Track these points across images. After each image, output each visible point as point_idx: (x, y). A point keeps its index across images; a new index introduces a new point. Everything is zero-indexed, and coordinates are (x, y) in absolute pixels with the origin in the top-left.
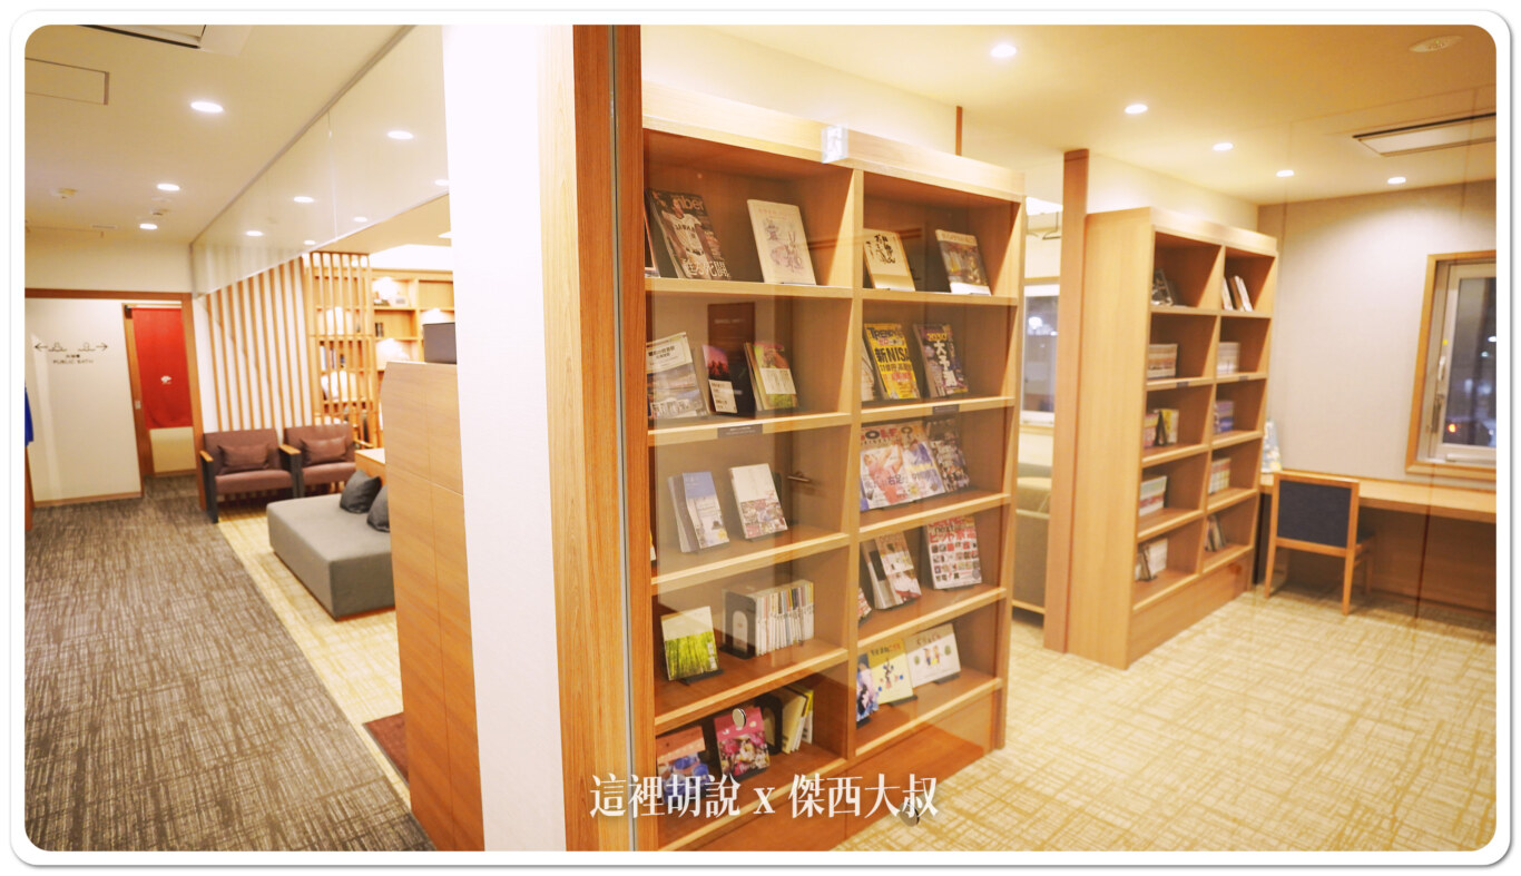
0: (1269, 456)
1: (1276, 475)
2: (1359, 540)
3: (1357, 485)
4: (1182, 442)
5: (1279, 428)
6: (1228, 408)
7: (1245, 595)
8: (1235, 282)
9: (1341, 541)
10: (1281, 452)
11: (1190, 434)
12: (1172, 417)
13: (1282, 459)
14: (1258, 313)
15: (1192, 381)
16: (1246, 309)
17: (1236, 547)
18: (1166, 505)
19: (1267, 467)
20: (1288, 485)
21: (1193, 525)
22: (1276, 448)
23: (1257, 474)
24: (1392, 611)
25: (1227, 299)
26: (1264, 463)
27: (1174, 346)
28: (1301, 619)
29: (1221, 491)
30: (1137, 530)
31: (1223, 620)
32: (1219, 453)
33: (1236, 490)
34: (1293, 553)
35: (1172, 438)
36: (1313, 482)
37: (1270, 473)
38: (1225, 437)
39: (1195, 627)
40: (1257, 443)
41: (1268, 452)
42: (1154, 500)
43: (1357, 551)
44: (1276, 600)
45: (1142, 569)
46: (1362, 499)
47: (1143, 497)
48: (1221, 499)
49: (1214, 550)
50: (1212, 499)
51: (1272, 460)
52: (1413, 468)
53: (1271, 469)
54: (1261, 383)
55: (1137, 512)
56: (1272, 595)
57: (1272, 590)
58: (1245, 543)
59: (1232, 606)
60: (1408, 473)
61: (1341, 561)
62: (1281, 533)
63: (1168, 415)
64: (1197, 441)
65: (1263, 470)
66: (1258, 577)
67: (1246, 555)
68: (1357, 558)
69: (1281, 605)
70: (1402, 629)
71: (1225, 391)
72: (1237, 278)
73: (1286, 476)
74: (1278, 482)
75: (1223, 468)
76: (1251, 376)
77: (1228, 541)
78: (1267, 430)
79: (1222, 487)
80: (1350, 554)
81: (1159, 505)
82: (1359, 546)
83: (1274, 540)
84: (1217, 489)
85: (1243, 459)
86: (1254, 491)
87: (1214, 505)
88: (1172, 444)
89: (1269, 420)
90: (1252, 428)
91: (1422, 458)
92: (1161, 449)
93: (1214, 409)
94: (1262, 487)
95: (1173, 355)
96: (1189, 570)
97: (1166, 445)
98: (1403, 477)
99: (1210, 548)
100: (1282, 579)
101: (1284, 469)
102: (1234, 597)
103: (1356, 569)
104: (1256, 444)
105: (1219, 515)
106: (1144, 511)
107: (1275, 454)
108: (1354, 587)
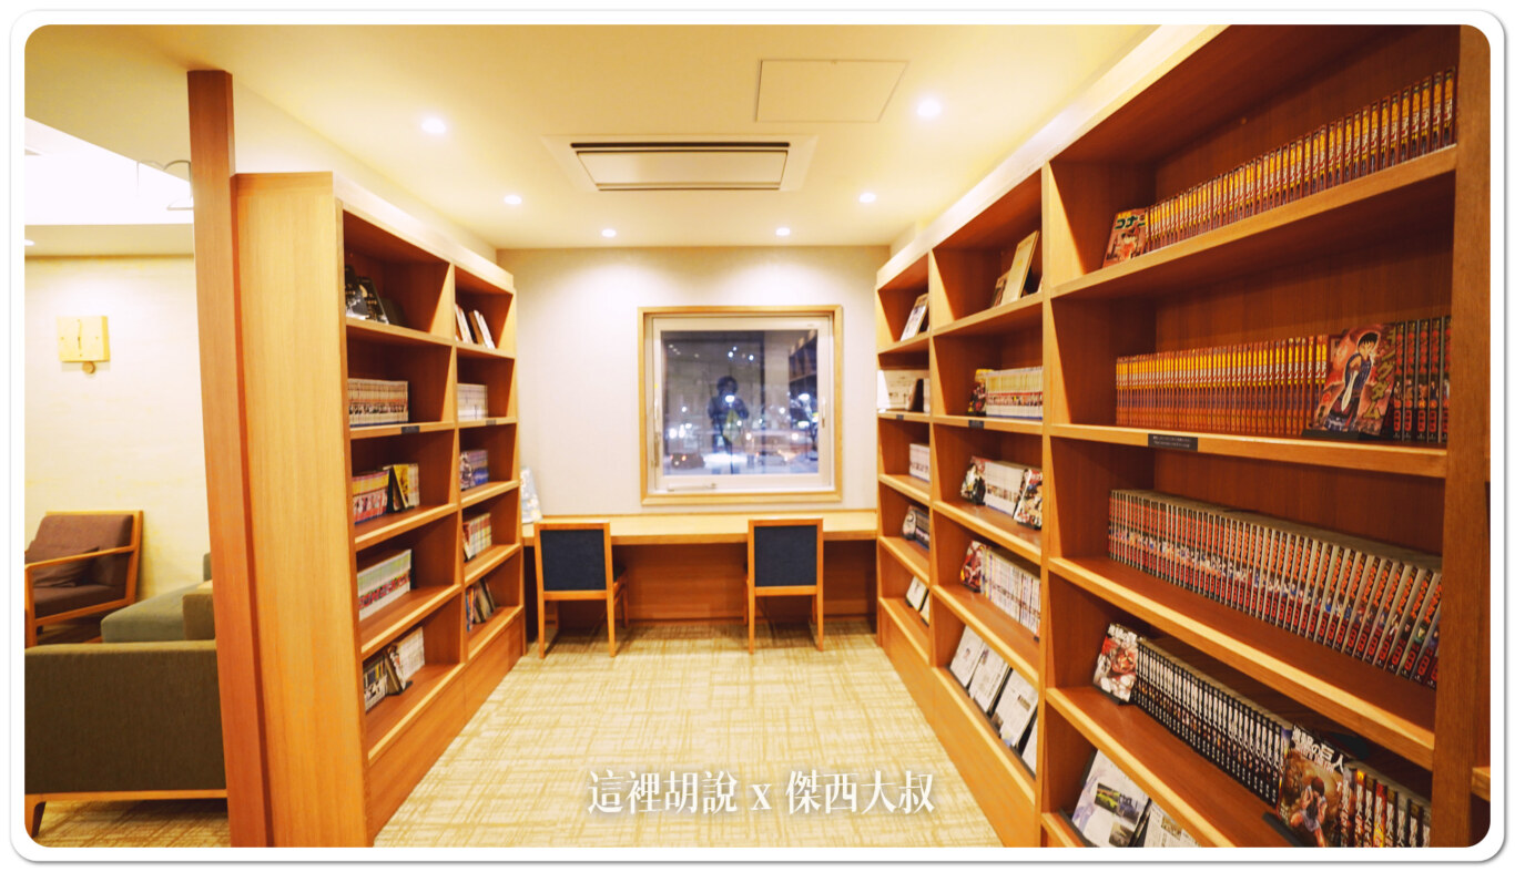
0: (529, 505)
1: (537, 526)
2: (615, 579)
3: (608, 525)
4: (426, 503)
5: (535, 476)
6: (479, 458)
7: (522, 660)
8: (474, 317)
9: (602, 586)
10: (539, 499)
11: (433, 492)
12: (409, 474)
13: (541, 507)
14: (502, 352)
15: (426, 427)
16: (487, 346)
17: (507, 610)
18: (413, 587)
19: (529, 516)
20: (547, 534)
21: (453, 602)
22: (535, 496)
23: (518, 525)
24: (648, 639)
25: (466, 333)
26: (524, 513)
27: (406, 383)
28: (576, 676)
29: (483, 552)
30: (358, 642)
31: (501, 703)
32: (472, 512)
33: (499, 548)
34: (562, 604)
35: (413, 499)
36: (570, 528)
37: (531, 523)
38: (480, 491)
39: (469, 728)
40: (514, 493)
41: (528, 500)
42: (395, 584)
43: (615, 590)
44: (551, 658)
45: (389, 678)
46: (614, 538)
47: (362, 593)
48: (485, 561)
49: (483, 621)
50: (472, 565)
51: (532, 508)
52: (646, 501)
53: (531, 520)
54: (511, 428)
55: (356, 616)
56: (547, 652)
57: (547, 645)
58: (516, 604)
59: (510, 678)
60: (643, 506)
61: (603, 603)
62: (546, 588)
63: (404, 472)
64: (444, 501)
65: (524, 520)
66: (532, 635)
67: (516, 618)
68: (615, 597)
69: (556, 663)
70: (658, 657)
71: (472, 438)
72: (476, 313)
73: (545, 525)
74: (538, 533)
75: (484, 525)
76: (500, 421)
77: (497, 605)
78: (524, 479)
79: (484, 547)
80: (609, 595)
81: (405, 587)
82: (616, 584)
83: (542, 595)
84: (479, 550)
85: (501, 511)
86: (517, 545)
87: (474, 573)
88: (412, 508)
89: (525, 467)
90: (508, 478)
91: (652, 491)
92: (396, 517)
93: (460, 461)
94: (523, 540)
95: (404, 395)
96: (453, 661)
97: (404, 511)
98: (640, 510)
99: (478, 620)
100: (554, 629)
101: (544, 517)
102: (510, 669)
103: (616, 607)
104: (513, 495)
105: (484, 580)
106: (365, 613)
107: (534, 502)
108: (616, 621)
